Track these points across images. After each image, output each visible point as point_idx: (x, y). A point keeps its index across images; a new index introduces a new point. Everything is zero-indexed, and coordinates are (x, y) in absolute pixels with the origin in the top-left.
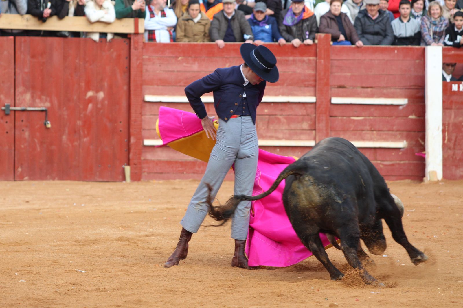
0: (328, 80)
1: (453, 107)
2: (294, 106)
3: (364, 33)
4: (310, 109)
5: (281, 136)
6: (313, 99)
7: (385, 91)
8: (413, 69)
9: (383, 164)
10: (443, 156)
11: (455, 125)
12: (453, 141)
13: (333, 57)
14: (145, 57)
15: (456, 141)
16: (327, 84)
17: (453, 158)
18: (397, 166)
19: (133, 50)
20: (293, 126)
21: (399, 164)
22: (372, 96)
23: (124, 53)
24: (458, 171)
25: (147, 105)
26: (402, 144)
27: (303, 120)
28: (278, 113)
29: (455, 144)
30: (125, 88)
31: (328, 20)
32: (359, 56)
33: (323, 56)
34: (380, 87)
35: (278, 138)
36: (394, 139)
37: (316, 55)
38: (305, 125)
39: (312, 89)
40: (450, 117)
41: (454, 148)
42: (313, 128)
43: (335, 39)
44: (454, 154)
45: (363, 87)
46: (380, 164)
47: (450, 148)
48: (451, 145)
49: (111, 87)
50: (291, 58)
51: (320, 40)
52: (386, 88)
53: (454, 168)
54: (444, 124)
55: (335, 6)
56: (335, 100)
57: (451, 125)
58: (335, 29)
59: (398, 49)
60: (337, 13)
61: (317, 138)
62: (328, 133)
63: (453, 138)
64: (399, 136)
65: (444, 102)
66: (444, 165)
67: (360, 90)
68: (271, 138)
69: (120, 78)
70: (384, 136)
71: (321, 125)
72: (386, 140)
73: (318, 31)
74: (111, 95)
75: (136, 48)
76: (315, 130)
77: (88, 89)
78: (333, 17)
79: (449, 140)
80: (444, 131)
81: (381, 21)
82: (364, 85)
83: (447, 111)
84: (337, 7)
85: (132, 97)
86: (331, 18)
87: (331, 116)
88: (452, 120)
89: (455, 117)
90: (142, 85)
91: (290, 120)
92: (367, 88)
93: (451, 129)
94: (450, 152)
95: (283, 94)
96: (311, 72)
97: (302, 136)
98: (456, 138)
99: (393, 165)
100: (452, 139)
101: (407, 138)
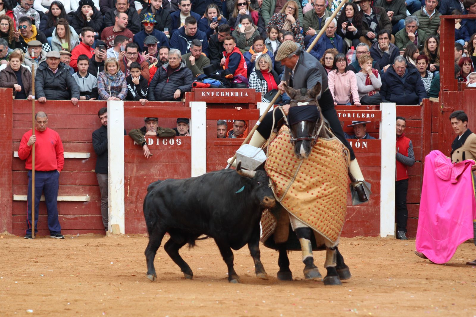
0: (10, 134)
1: (135, 161)
7: (67, 145)
8: (95, 123)
9: (65, 218)
10: (125, 209)
11: (137, 178)
12: (135, 195)
13: (15, 111)
15: (138, 194)
16: (9, 138)
17: (135, 211)
18: (80, 220)
21: (82, 218)
24: (140, 224)
26: (84, 198)
29: (137, 198)
31: (8, 74)
33: (5, 110)
36: (78, 193)
40: (132, 171)
41: (137, 202)
44: (136, 208)
46: (64, 218)
47: (132, 202)
48: (134, 199)
51: (1, 94)
52: (68, 142)
53: (136, 221)
54: (126, 178)
55: (13, 61)
57: (133, 179)
60: (17, 68)
62: (10, 187)
63: (136, 192)
64: (82, 190)
65: (126, 156)
66: (126, 219)
70: (67, 190)
71: (4, 180)
78: (12, 71)
79: (131, 193)
80: (126, 185)
81: (60, 75)
83: (129, 165)
84: (15, 63)
86: (10, 73)
87: (13, 171)
88: (134, 174)
89: (137, 171)
93: (133, 182)
94: (133, 206)
98: (138, 191)
99: (76, 218)
100: (134, 193)
101: (90, 192)
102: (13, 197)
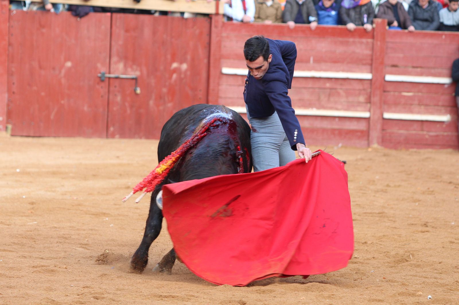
0: (383, 59)
2: (352, 82)
3: (415, 19)
4: (367, 85)
5: (340, 107)
6: (369, 76)
7: (433, 71)
13: (388, 39)
14: (224, 34)
16: (382, 63)
18: (441, 137)
19: (213, 29)
20: (351, 99)
21: (443, 136)
22: (421, 74)
23: (206, 30)
25: (224, 76)
26: (446, 118)
27: (359, 94)
28: (338, 87)
30: (206, 61)
31: (385, 8)
32: (410, 40)
33: (379, 39)
34: (428, 68)
35: (337, 109)
36: (439, 113)
37: (373, 37)
38: (362, 99)
39: (368, 67)
42: (369, 101)
43: (390, 24)
45: (414, 67)
46: (426, 134)
49: (193, 59)
50: (351, 40)
51: (377, 25)
52: (434, 68)
56: (389, 78)
58: (390, 16)
59: (446, 35)
60: (394, 2)
61: (372, 110)
64: (443, 111)
67: (410, 69)
68: (331, 108)
69: (202, 53)
70: (431, 110)
71: (376, 99)
72: (432, 113)
73: (376, 17)
74: (193, 67)
75: (216, 27)
76: (370, 102)
77: (173, 60)
78: (389, 6)
81: (430, 10)
82: (415, 65)
85: (212, 69)
87: (385, 91)
90: (220, 59)
91: (348, 93)
92: (417, 67)
95: (343, 71)
96: (368, 52)
97: (359, 108)
99: (437, 136)
101: (451, 113)
102: (382, 115)
